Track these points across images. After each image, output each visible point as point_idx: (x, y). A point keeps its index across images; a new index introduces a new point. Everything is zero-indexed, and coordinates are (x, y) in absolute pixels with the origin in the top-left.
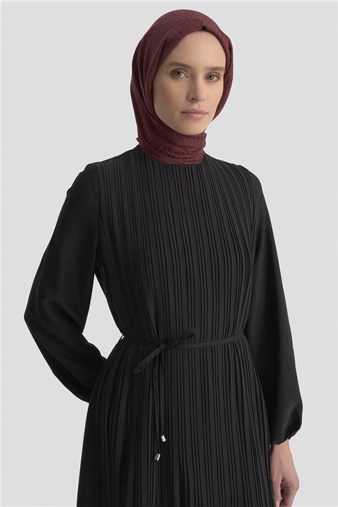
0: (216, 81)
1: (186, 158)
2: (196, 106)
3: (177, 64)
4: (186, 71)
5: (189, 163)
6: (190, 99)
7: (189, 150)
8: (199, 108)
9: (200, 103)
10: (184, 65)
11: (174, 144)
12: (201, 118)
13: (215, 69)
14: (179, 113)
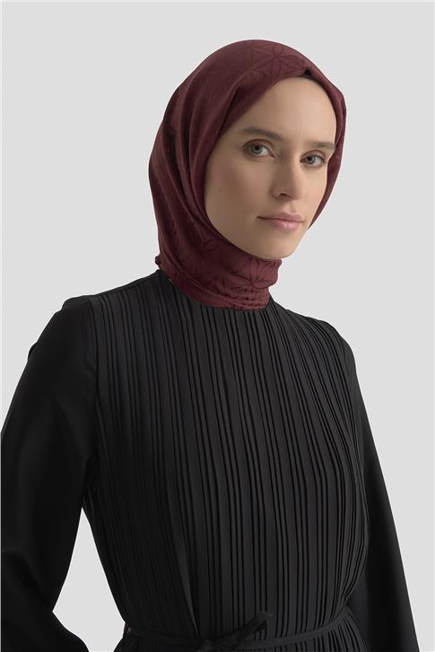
0: (320, 166)
1: (247, 299)
2: (286, 209)
3: (258, 131)
4: (270, 144)
5: (250, 308)
6: (278, 194)
7: (256, 285)
8: (294, 211)
9: (295, 202)
10: (270, 135)
11: (234, 273)
12: (294, 229)
13: (322, 145)
14: (255, 217)
